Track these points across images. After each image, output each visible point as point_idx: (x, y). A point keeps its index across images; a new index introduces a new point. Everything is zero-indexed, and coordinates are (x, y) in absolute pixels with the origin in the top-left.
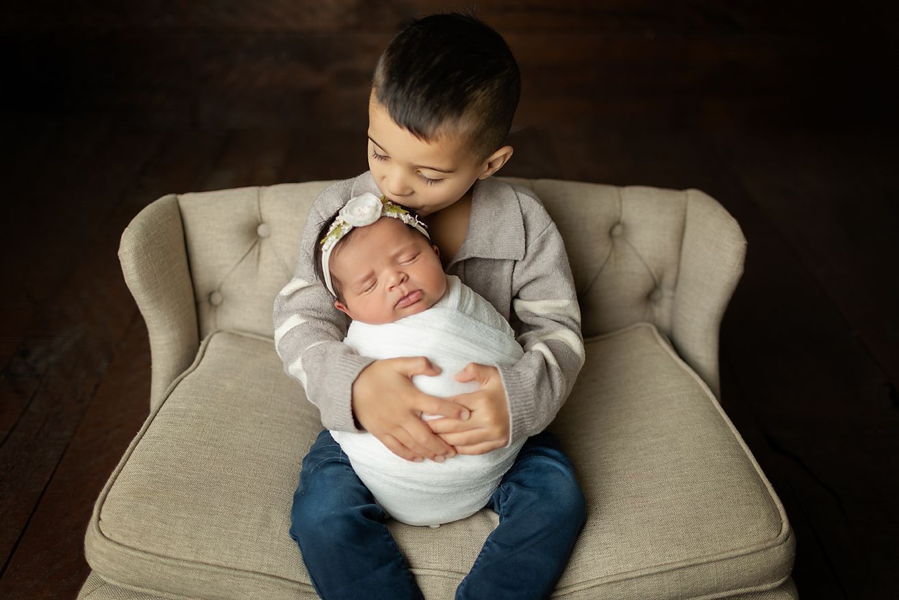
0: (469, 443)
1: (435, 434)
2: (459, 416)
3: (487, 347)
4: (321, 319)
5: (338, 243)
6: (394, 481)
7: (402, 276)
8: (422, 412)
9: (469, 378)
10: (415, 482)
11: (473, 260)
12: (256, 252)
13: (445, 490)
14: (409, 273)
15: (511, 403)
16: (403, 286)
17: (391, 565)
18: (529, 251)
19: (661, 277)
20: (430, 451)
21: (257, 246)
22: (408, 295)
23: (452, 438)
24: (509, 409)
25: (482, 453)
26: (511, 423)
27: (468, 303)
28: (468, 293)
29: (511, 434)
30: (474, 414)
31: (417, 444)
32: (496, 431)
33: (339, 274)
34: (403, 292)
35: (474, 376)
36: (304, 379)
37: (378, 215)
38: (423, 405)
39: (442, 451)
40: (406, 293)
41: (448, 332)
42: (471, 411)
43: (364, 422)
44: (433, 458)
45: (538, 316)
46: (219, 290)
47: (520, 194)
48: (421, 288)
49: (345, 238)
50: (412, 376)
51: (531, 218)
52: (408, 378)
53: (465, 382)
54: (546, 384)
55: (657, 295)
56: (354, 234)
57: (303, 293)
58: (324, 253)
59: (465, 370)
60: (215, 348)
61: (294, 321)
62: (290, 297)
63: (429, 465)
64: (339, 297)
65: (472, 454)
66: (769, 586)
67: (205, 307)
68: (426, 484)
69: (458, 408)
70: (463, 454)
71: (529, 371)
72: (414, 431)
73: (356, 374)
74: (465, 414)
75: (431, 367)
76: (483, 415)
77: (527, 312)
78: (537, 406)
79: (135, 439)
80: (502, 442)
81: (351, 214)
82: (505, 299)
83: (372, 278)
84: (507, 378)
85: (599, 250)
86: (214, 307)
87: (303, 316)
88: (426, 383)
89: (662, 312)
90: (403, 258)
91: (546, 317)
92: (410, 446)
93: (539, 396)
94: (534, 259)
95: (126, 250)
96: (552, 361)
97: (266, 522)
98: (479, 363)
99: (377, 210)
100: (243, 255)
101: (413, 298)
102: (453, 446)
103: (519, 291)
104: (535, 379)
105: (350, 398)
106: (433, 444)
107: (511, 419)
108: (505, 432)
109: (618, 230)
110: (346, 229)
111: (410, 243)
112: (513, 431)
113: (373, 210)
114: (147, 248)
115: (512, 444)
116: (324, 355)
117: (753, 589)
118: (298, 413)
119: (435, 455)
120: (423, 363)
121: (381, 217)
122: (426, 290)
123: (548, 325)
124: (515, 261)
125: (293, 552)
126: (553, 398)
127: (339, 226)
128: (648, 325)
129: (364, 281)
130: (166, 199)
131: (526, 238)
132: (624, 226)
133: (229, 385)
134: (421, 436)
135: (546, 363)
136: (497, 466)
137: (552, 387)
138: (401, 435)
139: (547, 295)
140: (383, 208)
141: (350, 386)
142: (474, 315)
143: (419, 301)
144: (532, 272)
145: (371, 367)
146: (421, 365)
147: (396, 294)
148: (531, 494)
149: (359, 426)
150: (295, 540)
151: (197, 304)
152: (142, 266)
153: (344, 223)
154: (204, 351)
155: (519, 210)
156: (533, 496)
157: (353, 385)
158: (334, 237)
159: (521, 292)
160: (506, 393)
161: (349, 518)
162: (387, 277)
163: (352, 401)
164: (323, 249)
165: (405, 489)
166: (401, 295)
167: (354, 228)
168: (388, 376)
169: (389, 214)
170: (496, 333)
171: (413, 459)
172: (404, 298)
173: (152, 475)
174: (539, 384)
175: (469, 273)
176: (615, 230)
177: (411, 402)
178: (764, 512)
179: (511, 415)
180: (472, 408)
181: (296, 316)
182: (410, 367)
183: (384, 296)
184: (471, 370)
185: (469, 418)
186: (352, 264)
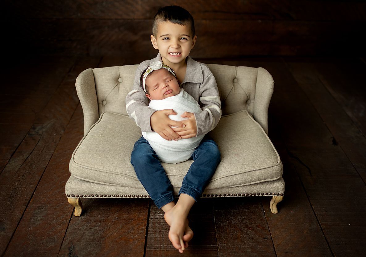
0: (185, 135)
1: (175, 132)
2: (182, 126)
3: (191, 108)
4: (141, 101)
5: (148, 75)
6: (163, 147)
7: (167, 85)
8: (171, 126)
9: (185, 116)
10: (169, 147)
11: (187, 83)
12: (118, 87)
13: (177, 150)
14: (169, 85)
15: (197, 123)
16: (167, 88)
17: (160, 171)
18: (204, 81)
19: (250, 96)
20: (174, 137)
21: (118, 85)
22: (168, 91)
23: (180, 133)
24: (197, 125)
25: (189, 138)
26: (197, 129)
27: (185, 96)
28: (186, 93)
29: (197, 132)
30: (186, 126)
31: (170, 134)
32: (193, 131)
33: (148, 84)
34: (167, 90)
35: (187, 115)
36: (136, 118)
37: (161, 67)
38: (172, 123)
39: (177, 137)
40: (168, 90)
41: (179, 102)
42: (185, 125)
43: (154, 128)
44: (174, 140)
45: (207, 101)
46: (105, 100)
47: (201, 65)
48: (172, 89)
49: (151, 73)
50: (168, 115)
51: (205, 72)
52: (167, 115)
53: (184, 117)
54: (208, 119)
55: (249, 102)
56: (154, 72)
57: (135, 94)
58: (144, 78)
59: (184, 114)
60: (104, 117)
61: (133, 101)
62: (131, 95)
63: (173, 141)
64: (147, 92)
65: (186, 138)
66: (274, 179)
67: (101, 105)
68: (172, 148)
69: (182, 124)
70: (183, 138)
71: (203, 115)
72: (169, 131)
73: (152, 114)
74: (184, 126)
75: (174, 113)
76: (189, 126)
77: (204, 100)
78: (205, 124)
79: (82, 139)
80: (195, 135)
81: (153, 66)
82: (197, 96)
83: (158, 85)
84: (197, 116)
85: (228, 86)
86: (104, 105)
87: (135, 100)
88: (172, 117)
89: (250, 107)
90: (167, 80)
91: (209, 101)
92: (167, 135)
93: (206, 122)
94: (206, 84)
95: (78, 83)
96: (210, 113)
97: (123, 160)
98: (188, 112)
99: (161, 66)
100: (114, 87)
101: (169, 92)
102: (180, 136)
103: (201, 94)
104: (205, 117)
105: (150, 121)
106: (174, 135)
107: (197, 128)
108: (195, 132)
109: (236, 80)
110: (151, 71)
111: (170, 76)
112: (198, 131)
113: (160, 66)
114: (85, 83)
115: (198, 136)
116: (142, 110)
117: (270, 180)
118: (132, 136)
119: (175, 138)
120: (172, 111)
121: (162, 68)
122: (173, 90)
123: (210, 104)
124: (200, 84)
125: (132, 168)
126: (210, 123)
127: (149, 70)
128: (245, 111)
129: (156, 86)
130: (89, 70)
131: (203, 77)
132: (238, 79)
133: (110, 127)
134: (171, 132)
135: (208, 113)
136: (193, 143)
137: (210, 120)
138: (164, 132)
139: (210, 95)
140: (162, 65)
141: (150, 117)
142: (187, 98)
143: (171, 93)
144: (205, 88)
145: (156, 112)
146: (171, 112)
147: (165, 90)
148: (204, 151)
149: (152, 130)
150: (132, 164)
151: (98, 104)
152: (82, 89)
153: (151, 69)
154: (102, 118)
155: (201, 69)
156: (205, 151)
157: (151, 117)
158: (147, 73)
159: (202, 94)
160: (196, 120)
161: (148, 156)
162: (162, 85)
163: (151, 122)
164: (144, 77)
165: (166, 149)
166: (166, 91)
167: (154, 70)
168: (162, 115)
169: (164, 67)
170: (194, 104)
171: (168, 140)
172: (167, 91)
173: (88, 148)
174: (206, 118)
175: (186, 89)
176: (234, 80)
177: (168, 122)
178: (273, 157)
179: (197, 127)
180: (186, 124)
181: (133, 100)
182: (168, 112)
183: (161, 90)
184: (186, 113)
185: (185, 127)
186: (152, 81)
